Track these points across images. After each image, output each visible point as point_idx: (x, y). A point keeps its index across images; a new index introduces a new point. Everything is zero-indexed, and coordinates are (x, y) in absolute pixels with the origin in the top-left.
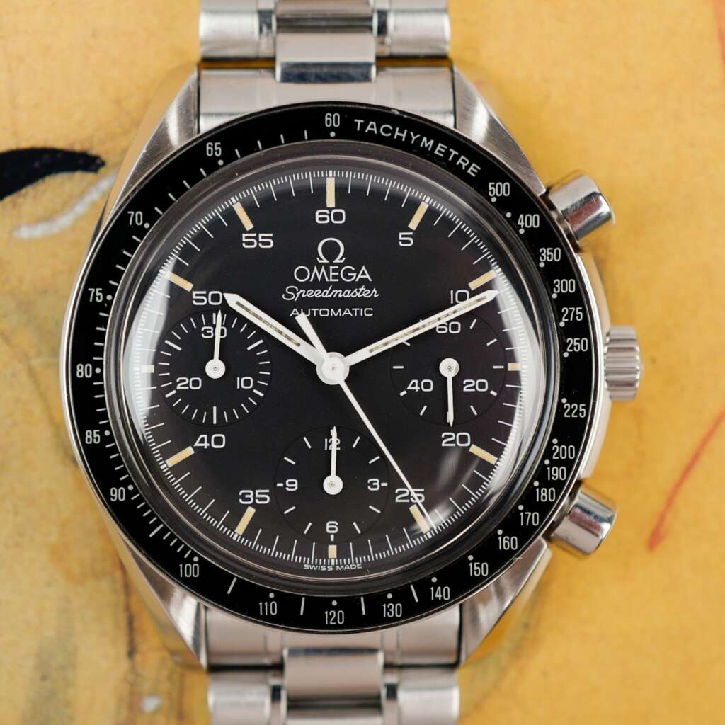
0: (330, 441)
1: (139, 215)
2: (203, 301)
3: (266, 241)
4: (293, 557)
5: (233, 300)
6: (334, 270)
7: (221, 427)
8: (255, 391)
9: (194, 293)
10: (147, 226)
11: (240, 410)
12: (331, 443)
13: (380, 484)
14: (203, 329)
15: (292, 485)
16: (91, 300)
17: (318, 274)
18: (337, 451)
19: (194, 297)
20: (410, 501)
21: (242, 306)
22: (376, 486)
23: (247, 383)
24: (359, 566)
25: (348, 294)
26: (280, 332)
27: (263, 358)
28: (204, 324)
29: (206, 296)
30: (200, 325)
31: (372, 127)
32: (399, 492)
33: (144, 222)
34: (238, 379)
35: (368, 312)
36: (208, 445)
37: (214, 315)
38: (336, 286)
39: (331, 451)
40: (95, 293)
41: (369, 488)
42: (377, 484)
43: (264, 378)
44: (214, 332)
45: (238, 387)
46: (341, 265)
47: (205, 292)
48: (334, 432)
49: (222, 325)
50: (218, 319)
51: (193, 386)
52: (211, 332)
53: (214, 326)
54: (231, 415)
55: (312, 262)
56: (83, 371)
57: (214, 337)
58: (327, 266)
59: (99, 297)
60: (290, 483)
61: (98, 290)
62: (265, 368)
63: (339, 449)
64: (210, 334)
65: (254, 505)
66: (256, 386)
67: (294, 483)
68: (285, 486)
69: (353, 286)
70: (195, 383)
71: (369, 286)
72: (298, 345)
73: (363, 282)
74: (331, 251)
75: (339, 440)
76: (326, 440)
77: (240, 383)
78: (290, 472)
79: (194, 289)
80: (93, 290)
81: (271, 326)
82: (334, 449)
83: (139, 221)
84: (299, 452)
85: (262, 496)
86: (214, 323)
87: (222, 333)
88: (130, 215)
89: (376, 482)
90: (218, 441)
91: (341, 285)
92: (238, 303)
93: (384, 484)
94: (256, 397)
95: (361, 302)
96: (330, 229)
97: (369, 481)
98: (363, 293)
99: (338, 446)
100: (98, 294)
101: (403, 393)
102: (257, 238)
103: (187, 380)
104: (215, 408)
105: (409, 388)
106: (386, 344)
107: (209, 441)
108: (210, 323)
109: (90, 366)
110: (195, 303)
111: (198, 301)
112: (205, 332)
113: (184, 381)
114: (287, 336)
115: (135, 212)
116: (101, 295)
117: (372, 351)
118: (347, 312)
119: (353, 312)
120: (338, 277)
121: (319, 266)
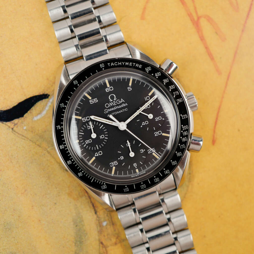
1: (63, 104)
2: (85, 120)
3: (96, 100)
4: (128, 175)
5: (92, 117)
7: (100, 149)
8: (105, 138)
9: (82, 119)
10: (65, 106)
11: (103, 144)
14: (87, 127)
15: (122, 158)
16: (58, 129)
17: (111, 104)
19: (83, 120)
20: (152, 152)
21: (95, 118)
22: (142, 151)
23: (103, 137)
24: (145, 172)
25: (120, 107)
26: (107, 121)
27: (104, 129)
30: (86, 126)
31: (112, 64)
32: (148, 151)
33: (64, 106)
35: (126, 109)
37: (89, 123)
38: (116, 106)
42: (143, 151)
43: (106, 134)
46: (116, 100)
47: (85, 118)
48: (128, 142)
50: (90, 123)
52: (90, 127)
53: (90, 125)
54: (101, 146)
55: (109, 102)
56: (61, 147)
57: (91, 128)
58: (113, 102)
62: (106, 131)
65: (114, 166)
68: (120, 159)
69: (121, 104)
70: (90, 141)
71: (124, 103)
72: (112, 123)
73: (123, 102)
74: (112, 98)
75: (130, 143)
76: (127, 144)
77: (101, 137)
78: (120, 155)
80: (57, 126)
81: (104, 121)
82: (129, 146)
84: (121, 149)
85: (115, 163)
86: (90, 124)
87: (93, 126)
90: (100, 153)
91: (118, 105)
92: (94, 118)
93: (144, 150)
94: (106, 139)
95: (124, 108)
96: (110, 93)
97: (140, 150)
98: (124, 105)
99: (130, 145)
100: (59, 127)
101: (141, 126)
102: (93, 100)
103: (88, 141)
104: (97, 145)
105: (142, 125)
106: (134, 116)
107: (98, 154)
108: (89, 125)
109: (63, 145)
110: (83, 121)
111: (84, 121)
112: (88, 128)
113: (87, 141)
114: (109, 122)
115: (61, 104)
116: (60, 127)
117: (131, 119)
118: (121, 111)
119: (123, 111)
120: (116, 103)
121: (111, 102)
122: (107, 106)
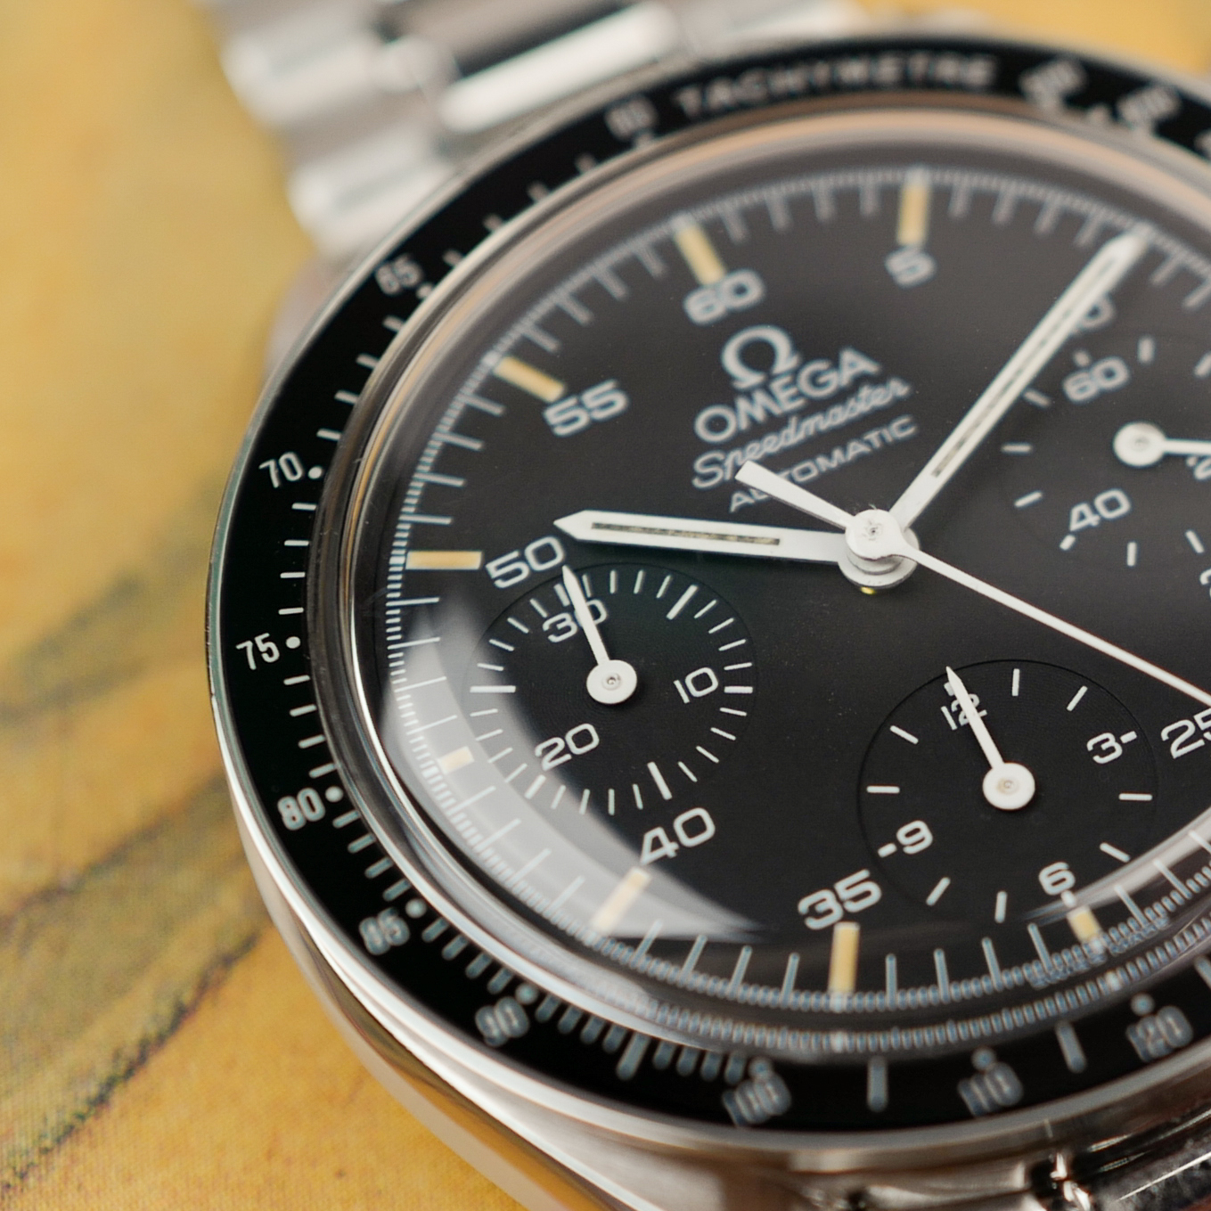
0: (954, 708)
1: (289, 463)
2: (518, 572)
3: (606, 400)
4: (997, 978)
5: (582, 525)
6: (787, 386)
7: (685, 796)
8: (729, 690)
9: (491, 567)
10: (315, 473)
11: (716, 744)
12: (959, 708)
13: (1118, 741)
14: (546, 626)
15: (916, 837)
16: (253, 666)
17: (758, 408)
18: (983, 718)
19: (494, 573)
20: (1205, 739)
21: (609, 527)
22: (1112, 750)
23: (702, 682)
24: (1162, 923)
25: (839, 416)
26: (722, 537)
27: (714, 618)
28: (544, 614)
29: (522, 558)
30: (534, 621)
31: (721, 94)
32: (1170, 734)
33: (307, 468)
34: (677, 684)
35: (903, 427)
36: (674, 846)
37: (558, 588)
38: (803, 414)
39: (968, 726)
40: (255, 648)
41: (1097, 759)
42: (1112, 742)
43: (735, 656)
44: (575, 620)
45: (686, 699)
46: (795, 373)
47: (515, 554)
48: (955, 684)
49: (588, 599)
50: (572, 588)
51: (579, 745)
52: (569, 622)
53: (571, 609)
54: (698, 763)
55: (727, 392)
56: (297, 811)
57: (581, 631)
58: (765, 387)
59: (270, 652)
60: (909, 835)
61: (258, 640)
62: (727, 636)
63: (984, 713)
64: (568, 629)
65: (848, 917)
66: (726, 679)
67: (917, 831)
68: (900, 846)
69: (842, 396)
70: (582, 739)
71: (876, 381)
72: (777, 542)
73: (860, 381)
74: (758, 356)
75: (975, 697)
76: (944, 709)
77: (687, 689)
78: (896, 814)
79: (488, 558)
80: (249, 644)
81: (695, 534)
82: (973, 716)
83: (294, 472)
84: (894, 762)
85: (860, 890)
86: (566, 603)
87: (595, 613)
88: (267, 469)
89: (1107, 740)
90: (694, 827)
91: (815, 407)
92: (598, 526)
93: (1129, 737)
94: (736, 701)
95: (879, 418)
96: (734, 321)
97: (1090, 745)
98: (871, 399)
99: (979, 709)
100: (262, 647)
101: (1067, 543)
102: (580, 405)
103: (558, 740)
104: (653, 767)
105: (1066, 531)
106: (960, 444)
107: (672, 836)
108: (555, 606)
109: (311, 793)
110: (501, 584)
111: (506, 577)
112: (554, 630)
113: (555, 745)
114: (741, 538)
115: (277, 459)
116: (272, 645)
117: (937, 472)
118: (856, 449)
119: (869, 443)
120: (800, 395)
121: (748, 394)
122: (717, 424)
